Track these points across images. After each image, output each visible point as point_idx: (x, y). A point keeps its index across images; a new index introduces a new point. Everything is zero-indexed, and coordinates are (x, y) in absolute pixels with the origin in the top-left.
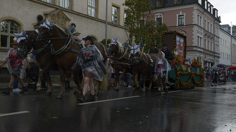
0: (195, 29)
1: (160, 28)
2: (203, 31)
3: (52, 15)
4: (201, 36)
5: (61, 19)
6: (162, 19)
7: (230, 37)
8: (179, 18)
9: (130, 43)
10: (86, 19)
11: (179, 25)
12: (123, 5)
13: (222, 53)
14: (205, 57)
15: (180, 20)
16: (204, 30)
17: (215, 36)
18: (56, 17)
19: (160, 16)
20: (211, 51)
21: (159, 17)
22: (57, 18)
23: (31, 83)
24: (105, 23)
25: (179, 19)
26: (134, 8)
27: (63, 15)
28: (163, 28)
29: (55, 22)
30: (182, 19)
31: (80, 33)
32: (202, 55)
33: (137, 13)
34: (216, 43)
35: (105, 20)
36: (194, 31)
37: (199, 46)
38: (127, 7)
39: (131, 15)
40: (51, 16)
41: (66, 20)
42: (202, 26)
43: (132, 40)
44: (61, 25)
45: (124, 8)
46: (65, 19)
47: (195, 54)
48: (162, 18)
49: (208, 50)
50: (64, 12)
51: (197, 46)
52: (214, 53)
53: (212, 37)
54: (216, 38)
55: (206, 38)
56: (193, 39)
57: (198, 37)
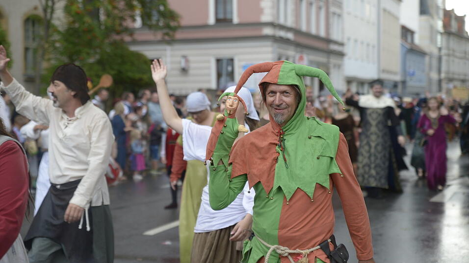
13: (352, 41)
14: (301, 58)
20: (317, 38)
32: (291, 52)
34: (333, 9)
37: (282, 21)
47: (270, 49)
49: (308, 35)
51: (276, 22)
52: (328, 41)
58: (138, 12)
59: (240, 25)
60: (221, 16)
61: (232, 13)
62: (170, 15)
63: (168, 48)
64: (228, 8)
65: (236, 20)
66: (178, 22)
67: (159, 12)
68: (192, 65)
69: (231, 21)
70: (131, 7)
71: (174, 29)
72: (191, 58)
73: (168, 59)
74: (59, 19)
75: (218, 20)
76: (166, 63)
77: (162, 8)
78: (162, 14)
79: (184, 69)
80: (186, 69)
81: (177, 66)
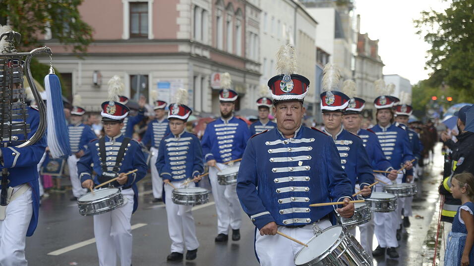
4: (203, 5)
7: (293, 7)
13: (268, 62)
14: (217, 77)
17: (246, 4)
20: (234, 57)
32: (207, 71)
34: (249, 29)
37: (198, 39)
47: (185, 67)
49: (224, 54)
51: (193, 39)
52: (245, 61)
53: (239, 9)
54: (252, 13)
55: (220, 13)
56: (177, 14)
57: (193, 7)
58: (48, 23)
59: (154, 41)
60: (136, 31)
61: (147, 29)
62: (83, 28)
63: (80, 62)
64: (143, 23)
65: (151, 36)
66: (91, 36)
67: (71, 24)
68: (104, 81)
69: (147, 37)
70: (41, 18)
71: (86, 43)
72: (103, 73)
73: (80, 74)
75: (132, 35)
76: (77, 77)
77: (74, 20)
78: (73, 27)
79: (96, 84)
80: (99, 83)
81: (89, 81)
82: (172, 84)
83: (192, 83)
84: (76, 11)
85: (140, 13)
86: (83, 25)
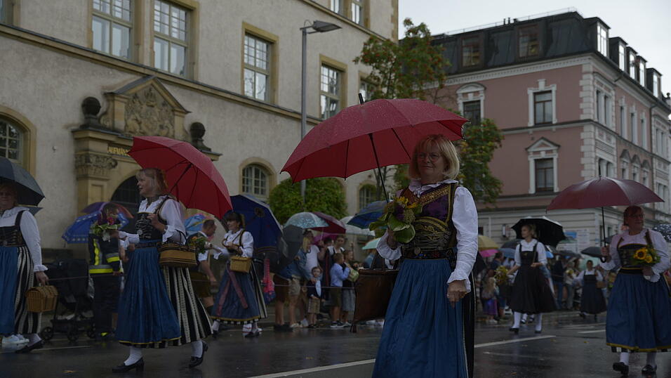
0: (589, 133)
1: (475, 133)
2: (613, 140)
3: (129, 95)
4: (607, 157)
5: (157, 110)
6: (479, 105)
8: (537, 100)
9: (378, 182)
10: (238, 107)
11: (536, 125)
12: (356, 61)
15: (540, 106)
16: (619, 137)
17: (653, 156)
18: (142, 102)
19: (474, 95)
21: (471, 98)
22: (145, 107)
23: (60, 318)
24: (299, 120)
25: (535, 103)
26: (391, 71)
27: (165, 96)
28: (485, 133)
29: (139, 118)
30: (547, 104)
31: (219, 152)
33: (399, 88)
34: (657, 180)
35: (299, 110)
36: (586, 142)
38: (368, 69)
39: (382, 92)
40: (126, 101)
41: (173, 111)
42: (612, 125)
43: (385, 172)
44: (158, 128)
45: (359, 71)
46: (169, 108)
47: (591, 217)
48: (479, 101)
50: (168, 87)
53: (645, 162)
54: (659, 165)
55: (625, 166)
56: (582, 167)
57: (597, 160)
59: (560, 193)
60: (542, 186)
61: (553, 184)
62: (492, 183)
63: (490, 217)
64: (549, 180)
65: (556, 190)
66: (499, 188)
69: (553, 190)
71: (496, 197)
73: (490, 228)
74: (390, 187)
75: (538, 190)
76: (488, 231)
77: (484, 176)
78: (484, 182)
79: (504, 236)
80: (507, 236)
81: (499, 234)
82: (578, 234)
83: (598, 232)
84: (487, 167)
85: (545, 169)
86: (492, 179)
